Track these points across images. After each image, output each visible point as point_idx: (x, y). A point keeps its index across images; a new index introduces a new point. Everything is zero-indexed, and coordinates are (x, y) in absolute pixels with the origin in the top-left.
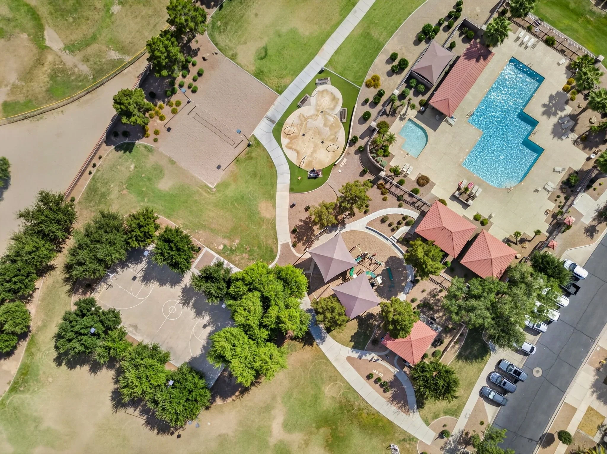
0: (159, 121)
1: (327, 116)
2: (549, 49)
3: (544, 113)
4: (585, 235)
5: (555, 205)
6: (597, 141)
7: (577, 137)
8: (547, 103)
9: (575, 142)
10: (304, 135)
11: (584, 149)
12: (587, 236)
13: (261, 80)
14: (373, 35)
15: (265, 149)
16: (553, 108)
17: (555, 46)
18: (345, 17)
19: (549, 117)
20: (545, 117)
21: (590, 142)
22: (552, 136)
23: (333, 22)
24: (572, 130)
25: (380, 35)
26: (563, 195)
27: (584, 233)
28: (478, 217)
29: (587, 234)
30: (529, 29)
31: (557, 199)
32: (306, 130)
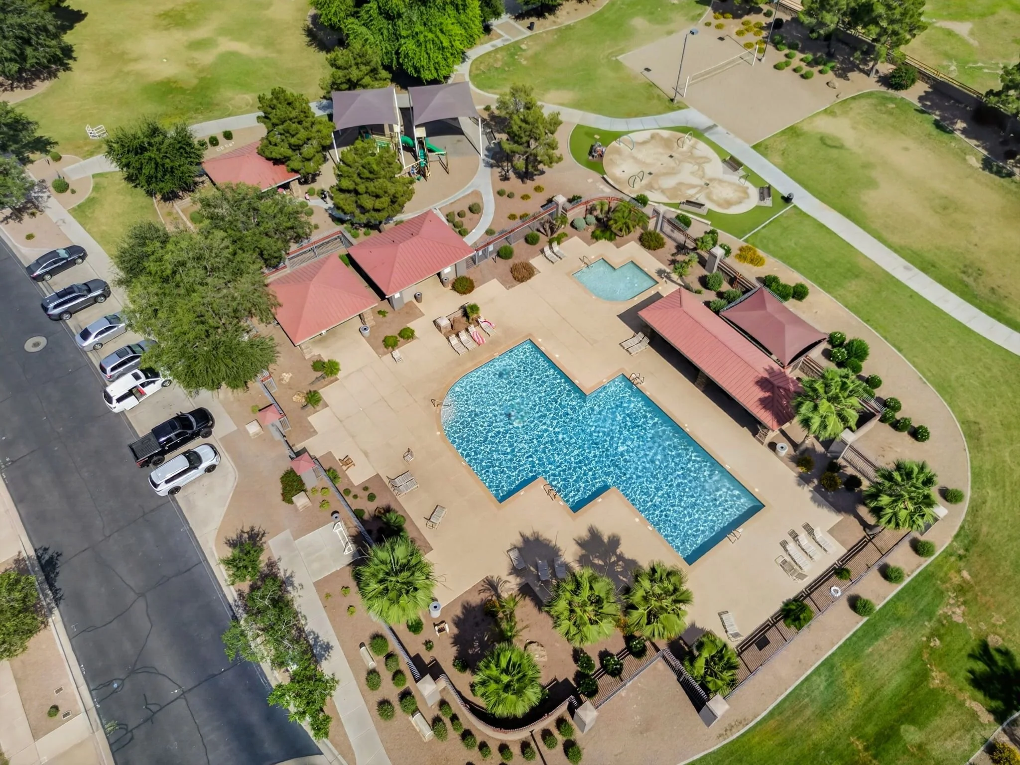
0: (737, 29)
1: (698, 188)
2: (777, 607)
3: (594, 535)
4: (247, 529)
5: (356, 484)
6: (472, 647)
7: (505, 595)
8: (620, 550)
10: (671, 156)
11: (468, 609)
12: (242, 532)
13: (783, 132)
14: (854, 282)
15: (660, 113)
16: (601, 563)
17: (781, 624)
18: (896, 251)
19: (582, 544)
20: (584, 534)
21: (477, 624)
22: (528, 533)
23: (885, 235)
24: (525, 590)
25: (851, 292)
26: (369, 508)
27: (252, 530)
28: (407, 335)
29: (246, 536)
30: (840, 571)
31: (367, 493)
32: (680, 162)
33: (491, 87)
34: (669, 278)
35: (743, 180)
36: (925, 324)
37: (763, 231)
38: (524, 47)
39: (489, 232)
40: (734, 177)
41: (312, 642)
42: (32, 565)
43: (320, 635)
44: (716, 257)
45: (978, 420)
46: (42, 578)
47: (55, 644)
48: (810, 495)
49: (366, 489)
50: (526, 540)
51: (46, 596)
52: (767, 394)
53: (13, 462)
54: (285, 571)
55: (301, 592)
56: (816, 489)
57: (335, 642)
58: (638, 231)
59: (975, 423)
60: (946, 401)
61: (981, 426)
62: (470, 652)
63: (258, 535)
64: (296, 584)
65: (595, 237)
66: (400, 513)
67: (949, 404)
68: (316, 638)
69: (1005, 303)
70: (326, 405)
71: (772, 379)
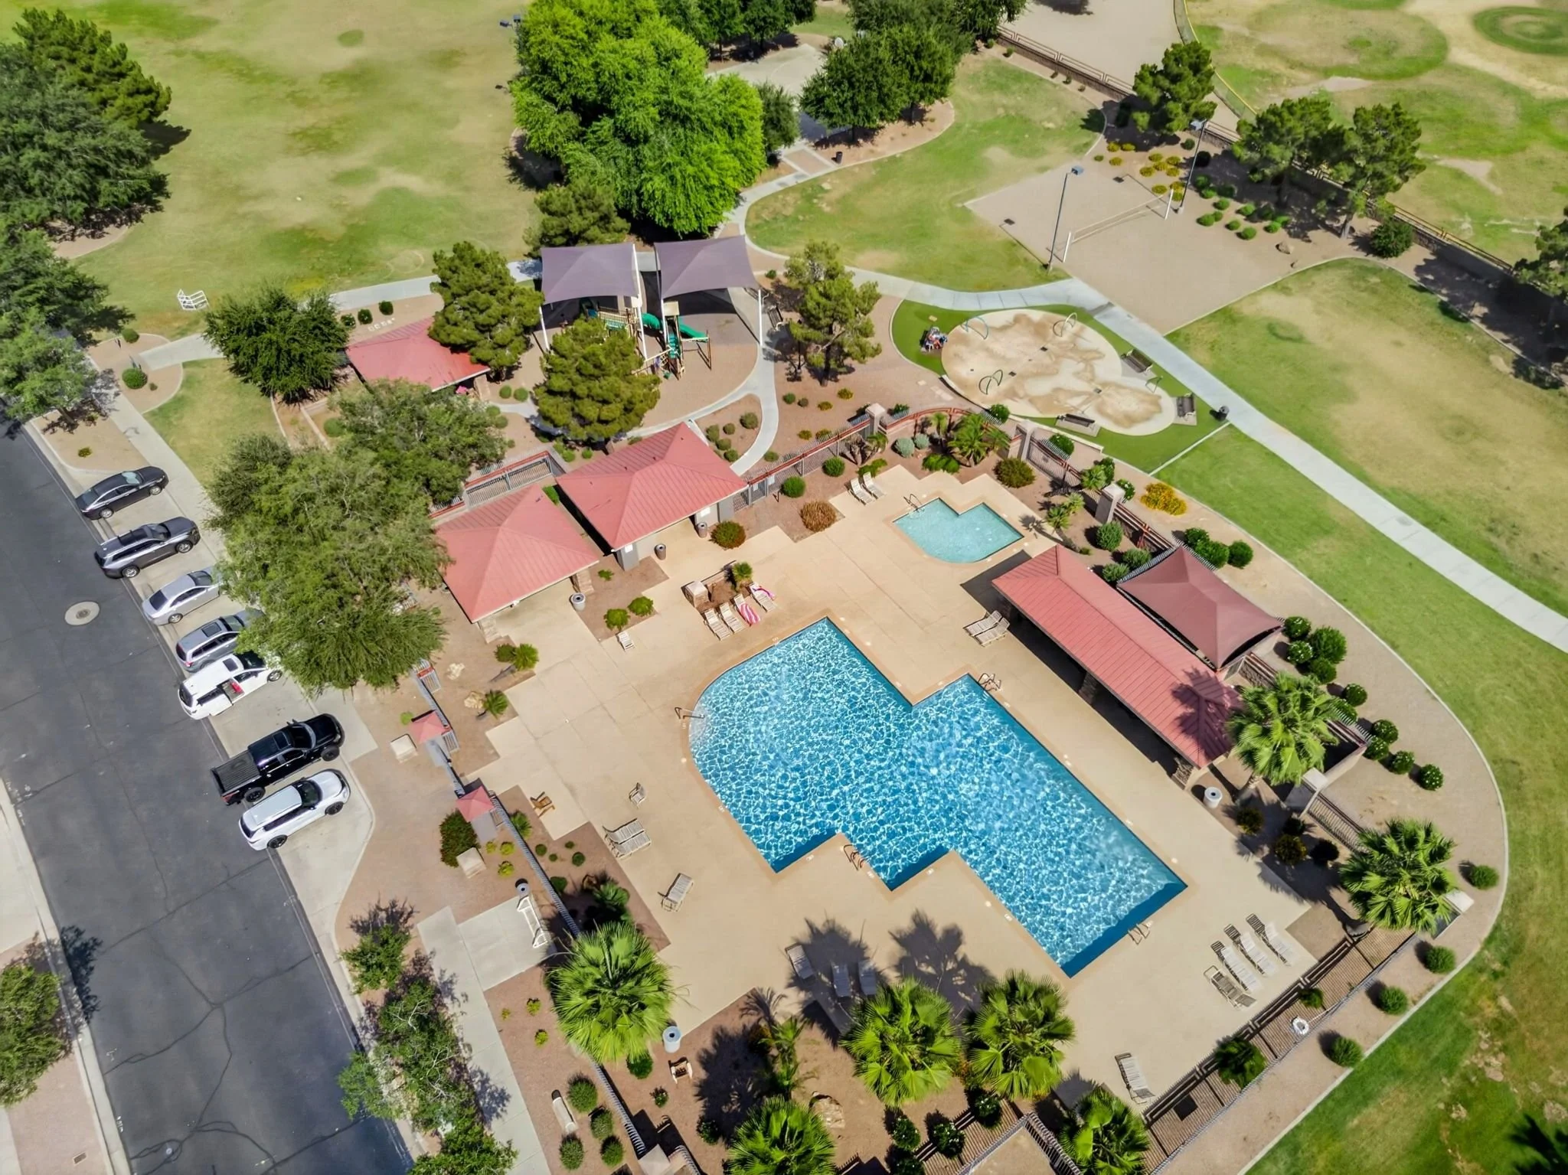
0: (1141, 166)
1: (1085, 397)
2: (1206, 1049)
3: (922, 926)
4: (385, 905)
5: (555, 837)
6: (728, 1101)
7: (780, 1021)
8: (962, 951)
9: (759, 1003)
10: (1044, 349)
11: (722, 1039)
12: (378, 908)
13: (1213, 316)
14: (1322, 542)
15: (1028, 286)
16: (930, 970)
17: (1215, 1079)
18: (1384, 495)
19: (902, 940)
20: (906, 924)
21: (737, 1066)
22: (819, 923)
23: (1369, 470)
24: (813, 1013)
25: (1319, 556)
26: (575, 876)
27: (393, 905)
28: (642, 608)
29: (383, 915)
30: (1306, 993)
31: (571, 852)
32: (1058, 357)
33: (778, 244)
34: (1041, 531)
35: (1152, 386)
36: (1434, 608)
37: (1184, 461)
38: (826, 186)
39: (770, 457)
40: (1139, 381)
41: (477, 1087)
42: (54, 955)
43: (491, 1076)
44: (1110, 500)
45: (1518, 758)
46: (67, 974)
47: (80, 1082)
48: (1258, 870)
49: (569, 845)
50: (815, 932)
51: (71, 1006)
52: (1190, 710)
53: (36, 793)
54: (443, 972)
55: (465, 1007)
56: (1267, 861)
57: (513, 1088)
58: (992, 459)
59: (1514, 762)
60: (1467, 726)
61: (1524, 768)
62: (725, 1109)
63: (402, 914)
64: (457, 995)
65: (928, 466)
66: (622, 885)
67: (1472, 732)
68: (485, 1082)
69: (1555, 577)
70: (515, 714)
71: (1197, 689)
